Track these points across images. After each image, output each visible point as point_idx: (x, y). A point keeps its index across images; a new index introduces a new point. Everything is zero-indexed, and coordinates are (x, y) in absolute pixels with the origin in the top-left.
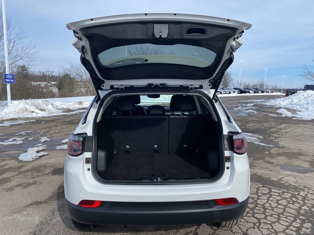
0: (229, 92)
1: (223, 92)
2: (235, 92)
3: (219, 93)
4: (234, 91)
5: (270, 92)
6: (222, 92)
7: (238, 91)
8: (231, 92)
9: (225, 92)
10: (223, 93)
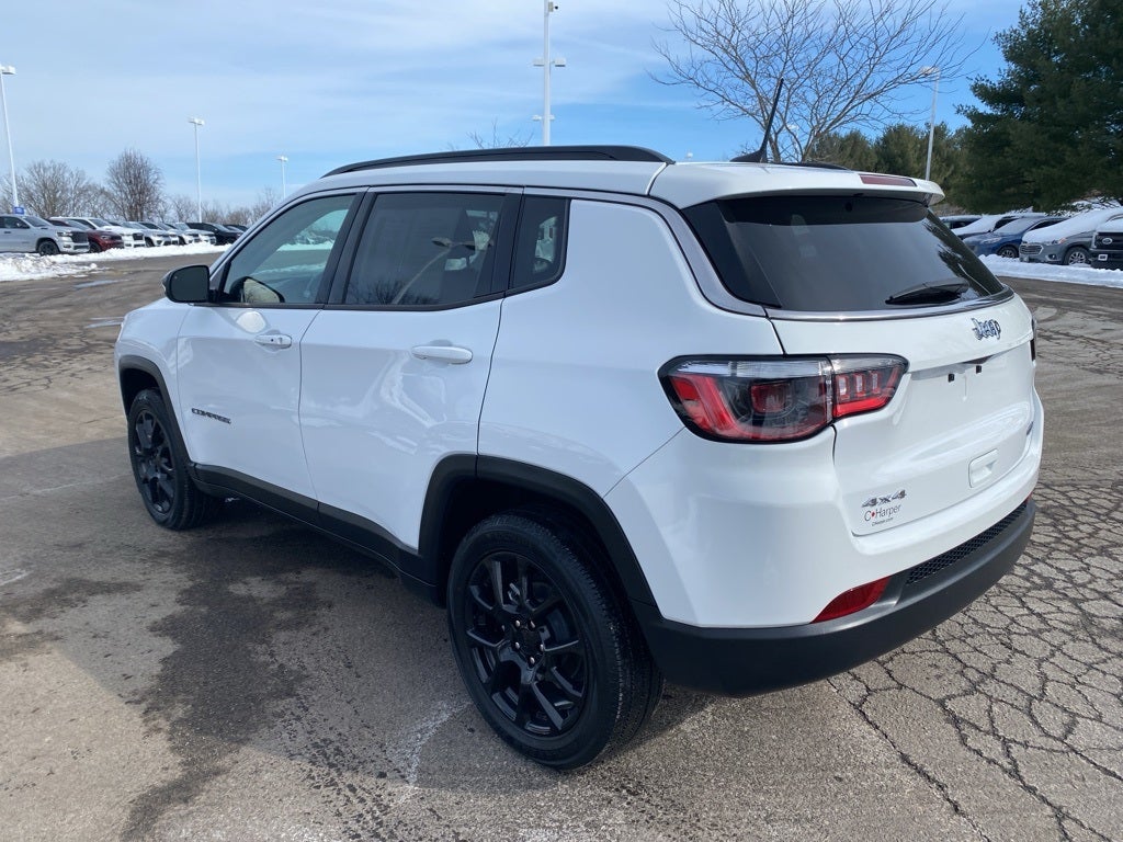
0: (177, 239)
1: (159, 239)
2: (200, 236)
3: (144, 242)
4: (197, 235)
5: (311, 241)
6: (155, 239)
7: (210, 235)
8: (187, 238)
9: (167, 239)
10: (159, 242)
